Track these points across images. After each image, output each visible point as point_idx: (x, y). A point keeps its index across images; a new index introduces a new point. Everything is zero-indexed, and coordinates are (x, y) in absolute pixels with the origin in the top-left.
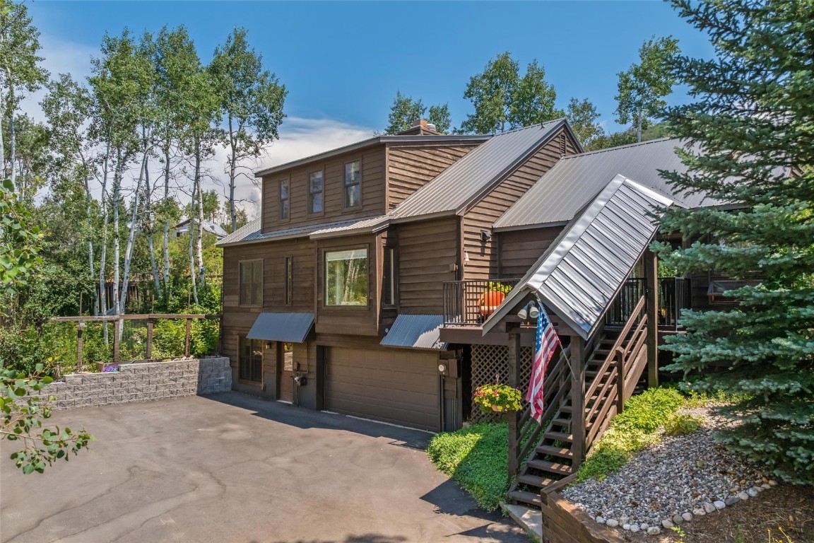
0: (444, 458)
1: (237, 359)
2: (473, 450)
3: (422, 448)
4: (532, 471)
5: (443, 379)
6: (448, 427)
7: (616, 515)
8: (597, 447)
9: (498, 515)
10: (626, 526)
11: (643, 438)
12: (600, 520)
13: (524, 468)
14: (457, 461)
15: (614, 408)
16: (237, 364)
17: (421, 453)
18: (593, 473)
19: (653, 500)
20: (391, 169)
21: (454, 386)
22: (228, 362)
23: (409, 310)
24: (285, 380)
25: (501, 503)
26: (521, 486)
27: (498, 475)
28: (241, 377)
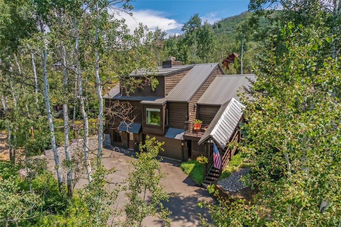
0: (186, 170)
1: (112, 135)
2: (193, 169)
3: (178, 166)
4: (209, 175)
5: (183, 147)
6: (185, 161)
7: (228, 188)
8: (224, 170)
9: (201, 186)
10: (230, 190)
11: (235, 168)
12: (225, 189)
13: (207, 174)
14: (190, 171)
15: (229, 160)
16: (113, 137)
17: (178, 168)
18: (224, 177)
19: (236, 185)
20: (166, 83)
21: (186, 149)
22: (109, 136)
23: (172, 127)
24: (130, 143)
25: (202, 183)
26: (207, 179)
27: (201, 176)
28: (114, 141)
